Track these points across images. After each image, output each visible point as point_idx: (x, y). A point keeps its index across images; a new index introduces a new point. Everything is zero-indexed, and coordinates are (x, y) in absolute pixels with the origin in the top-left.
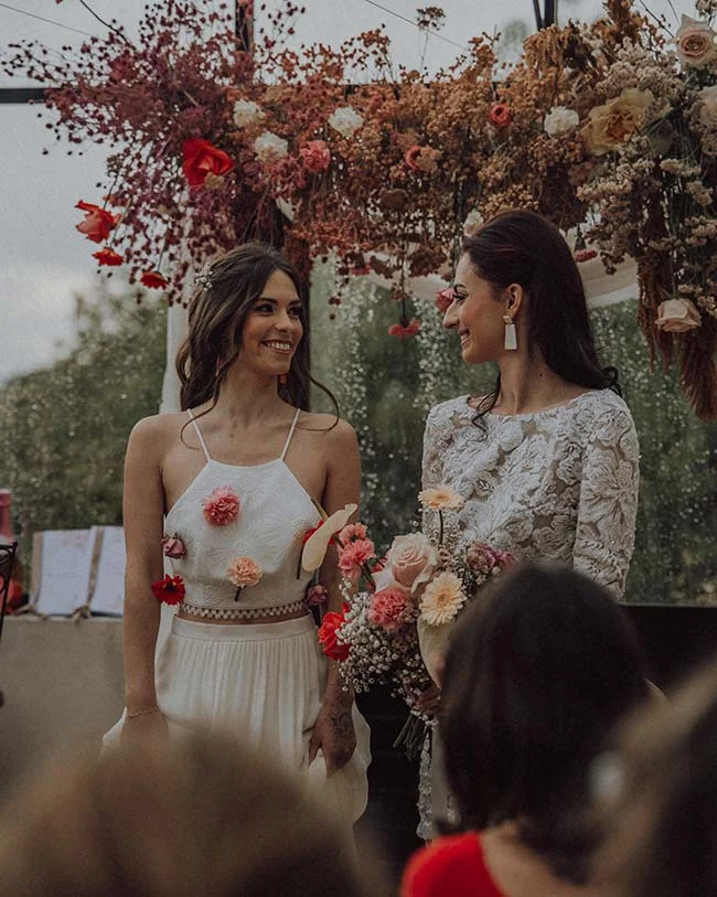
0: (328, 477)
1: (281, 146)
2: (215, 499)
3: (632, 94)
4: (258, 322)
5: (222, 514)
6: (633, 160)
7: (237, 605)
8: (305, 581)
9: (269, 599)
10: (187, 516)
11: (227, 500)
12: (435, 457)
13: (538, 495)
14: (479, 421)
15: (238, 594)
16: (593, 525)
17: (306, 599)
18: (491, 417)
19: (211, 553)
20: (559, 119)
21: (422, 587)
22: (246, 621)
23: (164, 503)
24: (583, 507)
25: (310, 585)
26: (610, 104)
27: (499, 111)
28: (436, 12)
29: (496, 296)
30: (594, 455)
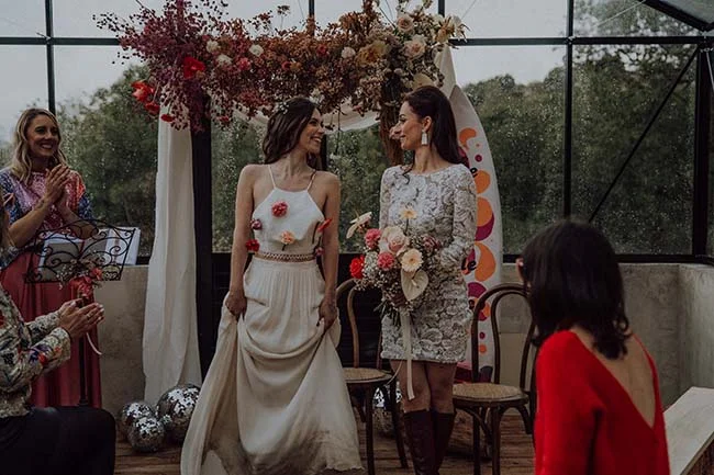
0: (327, 198)
1: (229, 60)
2: (277, 204)
3: (377, 42)
4: (310, 128)
5: (280, 211)
6: (382, 69)
7: (283, 253)
8: (315, 244)
9: (298, 251)
10: (263, 212)
11: (283, 205)
12: (387, 191)
13: (437, 211)
14: (405, 175)
15: (284, 247)
16: (462, 223)
17: (314, 253)
18: (411, 174)
19: (273, 229)
20: (347, 52)
21: (402, 254)
22: (286, 260)
23: (253, 207)
24: (456, 215)
25: (316, 247)
26: (368, 46)
27: (322, 48)
28: (286, 8)
29: (420, 121)
30: (459, 193)
